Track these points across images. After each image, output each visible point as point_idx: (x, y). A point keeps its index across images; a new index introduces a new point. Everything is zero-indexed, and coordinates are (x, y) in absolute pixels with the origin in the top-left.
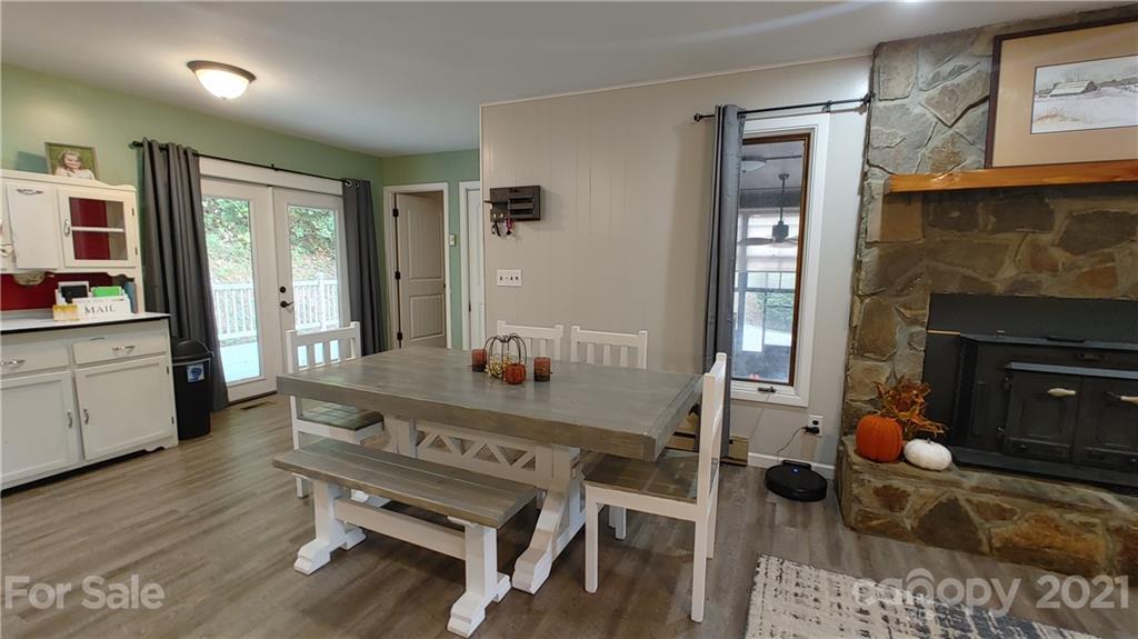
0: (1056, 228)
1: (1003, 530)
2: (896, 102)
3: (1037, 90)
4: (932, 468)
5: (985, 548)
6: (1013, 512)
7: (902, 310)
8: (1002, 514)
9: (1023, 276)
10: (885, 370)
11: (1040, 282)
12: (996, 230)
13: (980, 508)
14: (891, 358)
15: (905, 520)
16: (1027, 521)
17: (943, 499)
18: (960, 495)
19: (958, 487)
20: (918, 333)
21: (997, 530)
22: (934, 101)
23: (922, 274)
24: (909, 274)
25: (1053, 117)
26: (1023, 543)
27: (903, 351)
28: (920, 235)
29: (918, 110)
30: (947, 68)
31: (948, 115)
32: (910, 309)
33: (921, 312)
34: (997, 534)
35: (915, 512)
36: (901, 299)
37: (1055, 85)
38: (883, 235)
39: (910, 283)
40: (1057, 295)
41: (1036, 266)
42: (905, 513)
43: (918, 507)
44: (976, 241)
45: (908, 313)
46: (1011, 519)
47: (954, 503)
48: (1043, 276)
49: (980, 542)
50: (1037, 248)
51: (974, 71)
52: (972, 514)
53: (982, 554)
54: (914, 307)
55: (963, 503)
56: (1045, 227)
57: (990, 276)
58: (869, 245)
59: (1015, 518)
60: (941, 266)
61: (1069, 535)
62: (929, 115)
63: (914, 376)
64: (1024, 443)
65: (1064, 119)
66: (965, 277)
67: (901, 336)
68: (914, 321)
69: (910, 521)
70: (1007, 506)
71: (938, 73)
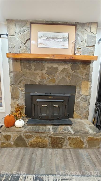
0: (45, 70)
1: (31, 140)
2: (13, 36)
3: (38, 37)
4: (19, 127)
5: (28, 145)
6: (32, 136)
7: (19, 88)
8: (30, 137)
9: (41, 80)
10: (18, 102)
11: (43, 81)
12: (35, 70)
13: (26, 136)
14: (18, 99)
15: (11, 142)
16: (35, 137)
17: (18, 136)
18: (22, 134)
19: (22, 132)
20: (23, 93)
21: (30, 141)
22: (20, 37)
23: (22, 80)
24: (20, 79)
25: (42, 44)
26: (34, 143)
27: (21, 98)
28: (21, 70)
29: (17, 39)
30: (22, 29)
31: (23, 41)
32: (21, 88)
33: (23, 88)
34: (30, 142)
35: (13, 140)
36: (19, 86)
37: (41, 37)
38: (13, 70)
39: (20, 82)
40: (47, 84)
41: (42, 78)
42: (11, 141)
43: (14, 138)
44: (32, 72)
45: (20, 89)
46: (32, 138)
47: (20, 136)
48: (44, 80)
49: (27, 144)
50: (42, 74)
51: (27, 31)
52: (24, 138)
53: (28, 147)
54: (21, 87)
55: (22, 136)
56: (43, 69)
57: (35, 80)
58: (11, 72)
59: (33, 137)
60: (26, 78)
61: (42, 139)
62: (20, 41)
63: (23, 103)
64: (41, 117)
65: (43, 45)
66: (31, 80)
67: (20, 94)
68: (22, 91)
69: (13, 142)
70: (31, 135)
71: (20, 30)
